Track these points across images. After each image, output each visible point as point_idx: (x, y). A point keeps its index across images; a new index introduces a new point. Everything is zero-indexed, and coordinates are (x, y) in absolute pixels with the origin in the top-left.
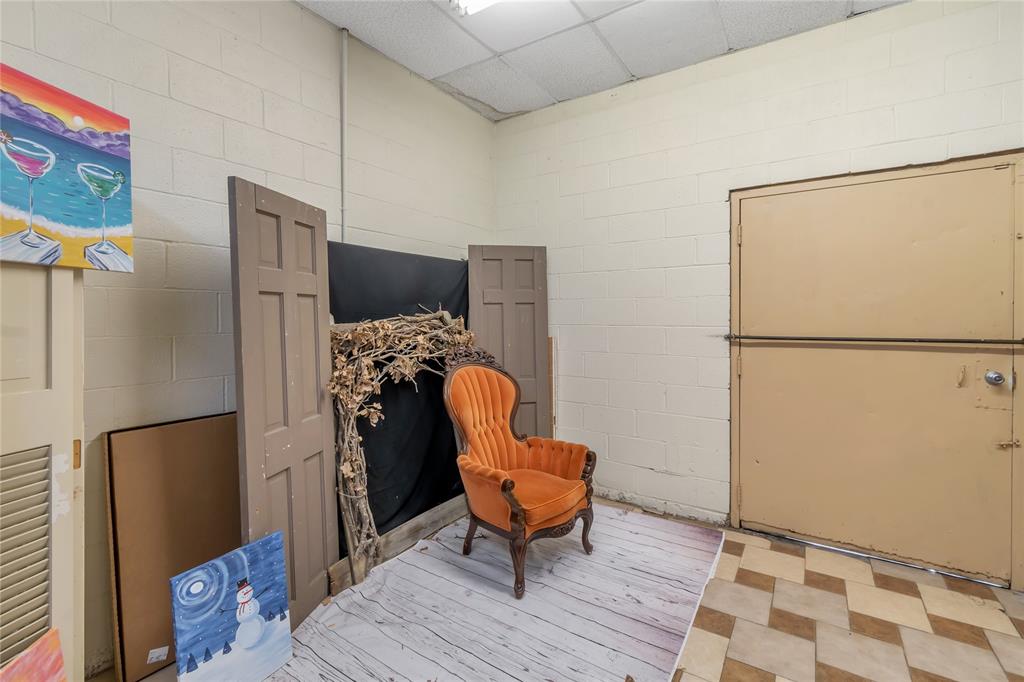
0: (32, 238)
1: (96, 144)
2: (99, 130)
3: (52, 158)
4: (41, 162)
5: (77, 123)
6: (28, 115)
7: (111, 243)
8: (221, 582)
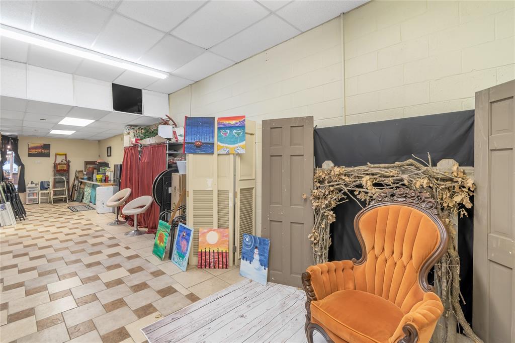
0: (225, 149)
1: (237, 125)
2: (238, 121)
3: (229, 131)
4: (226, 133)
5: (233, 122)
6: (225, 125)
7: (240, 147)
8: (252, 243)
